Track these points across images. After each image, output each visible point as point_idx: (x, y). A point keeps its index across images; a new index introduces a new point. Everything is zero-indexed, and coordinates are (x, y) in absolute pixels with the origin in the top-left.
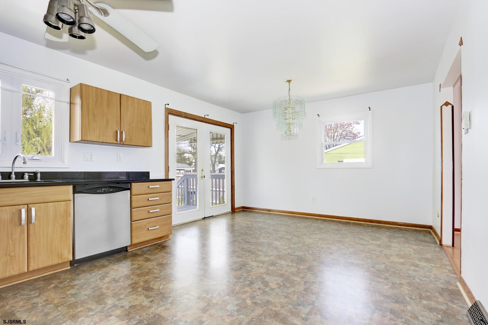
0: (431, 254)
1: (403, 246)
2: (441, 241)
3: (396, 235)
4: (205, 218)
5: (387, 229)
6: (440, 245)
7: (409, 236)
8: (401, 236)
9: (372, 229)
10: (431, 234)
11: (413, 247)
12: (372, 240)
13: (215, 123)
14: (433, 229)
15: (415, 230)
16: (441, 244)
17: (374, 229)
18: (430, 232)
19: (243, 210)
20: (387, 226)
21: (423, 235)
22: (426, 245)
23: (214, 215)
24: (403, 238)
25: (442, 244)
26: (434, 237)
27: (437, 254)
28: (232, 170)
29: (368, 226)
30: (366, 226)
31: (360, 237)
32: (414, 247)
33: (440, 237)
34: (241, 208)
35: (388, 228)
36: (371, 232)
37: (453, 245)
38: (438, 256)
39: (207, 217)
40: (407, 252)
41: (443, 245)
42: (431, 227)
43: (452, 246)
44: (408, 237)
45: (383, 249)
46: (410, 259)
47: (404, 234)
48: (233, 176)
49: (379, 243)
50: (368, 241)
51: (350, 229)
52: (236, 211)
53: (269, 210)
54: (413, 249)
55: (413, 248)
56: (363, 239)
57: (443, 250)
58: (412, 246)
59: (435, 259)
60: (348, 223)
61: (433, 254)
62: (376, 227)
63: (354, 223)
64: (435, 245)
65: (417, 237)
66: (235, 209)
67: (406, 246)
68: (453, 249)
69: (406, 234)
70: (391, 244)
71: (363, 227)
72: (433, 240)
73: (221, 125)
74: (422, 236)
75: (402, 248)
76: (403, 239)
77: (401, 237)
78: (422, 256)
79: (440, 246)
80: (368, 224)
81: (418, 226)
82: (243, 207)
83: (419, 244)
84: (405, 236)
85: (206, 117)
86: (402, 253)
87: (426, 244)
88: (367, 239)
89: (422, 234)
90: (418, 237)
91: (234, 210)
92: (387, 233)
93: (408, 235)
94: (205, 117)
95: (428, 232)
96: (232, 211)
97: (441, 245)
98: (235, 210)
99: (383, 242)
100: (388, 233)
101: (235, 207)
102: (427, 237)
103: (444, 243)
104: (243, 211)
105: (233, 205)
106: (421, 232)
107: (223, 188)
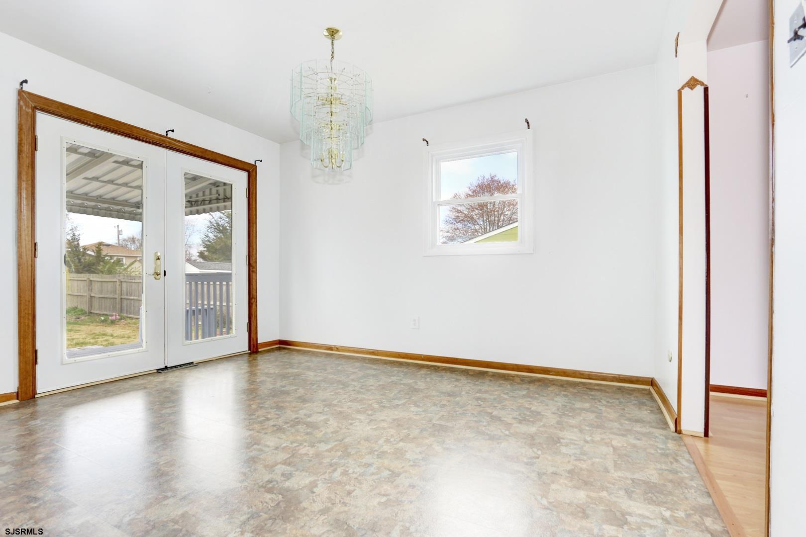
0: (659, 466)
1: (589, 439)
2: (677, 422)
3: (578, 405)
4: (166, 368)
5: (561, 388)
6: (676, 432)
7: (606, 406)
8: (587, 405)
9: (528, 389)
10: (652, 399)
11: (614, 443)
12: (520, 422)
13: (200, 154)
14: (657, 387)
15: (620, 388)
16: (678, 429)
17: (532, 387)
18: (650, 393)
19: (279, 347)
20: (562, 381)
21: (636, 402)
22: (644, 434)
23: (195, 360)
24: (593, 412)
25: (681, 430)
26: (659, 409)
27: (672, 463)
28: (251, 262)
29: (523, 380)
30: (518, 380)
31: (495, 413)
32: (617, 441)
33: (676, 412)
34: (276, 344)
35: (562, 386)
36: (524, 396)
37: (706, 434)
38: (675, 472)
39: (172, 367)
40: (597, 460)
41: (683, 432)
42: (652, 382)
43: (703, 435)
44: (603, 408)
45: (539, 452)
46: (603, 488)
47: (595, 399)
48: (253, 274)
49: (533, 429)
50: (508, 426)
51: (480, 391)
52: (260, 350)
53: (330, 348)
54: (615, 449)
55: (612, 446)
56: (499, 419)
57: (684, 449)
58: (611, 436)
59: (670, 485)
60: (482, 374)
61: (664, 467)
62: (540, 383)
63: (494, 375)
64: (664, 432)
65: (624, 409)
66: (259, 347)
67: (597, 438)
68: (707, 442)
69: (600, 401)
70: (561, 434)
71: (511, 384)
72: (658, 416)
73: (220, 160)
74: (634, 404)
75: (587, 448)
76: (591, 416)
77: (587, 410)
78: (636, 476)
79: (676, 434)
80: (523, 376)
81: (624, 380)
82: (281, 342)
83: (627, 430)
84: (597, 408)
85: (170, 135)
86: (584, 466)
87: (644, 430)
88: (509, 420)
89: (633, 399)
90: (626, 409)
91: (254, 348)
92: (558, 399)
93: (604, 403)
94: (168, 136)
95: (645, 392)
96: (250, 349)
97: (678, 431)
98: (257, 348)
99: (544, 426)
100: (560, 400)
101: (258, 342)
102: (645, 407)
103: (685, 426)
104: (279, 349)
105: (253, 336)
106: (631, 394)
107: (228, 301)
